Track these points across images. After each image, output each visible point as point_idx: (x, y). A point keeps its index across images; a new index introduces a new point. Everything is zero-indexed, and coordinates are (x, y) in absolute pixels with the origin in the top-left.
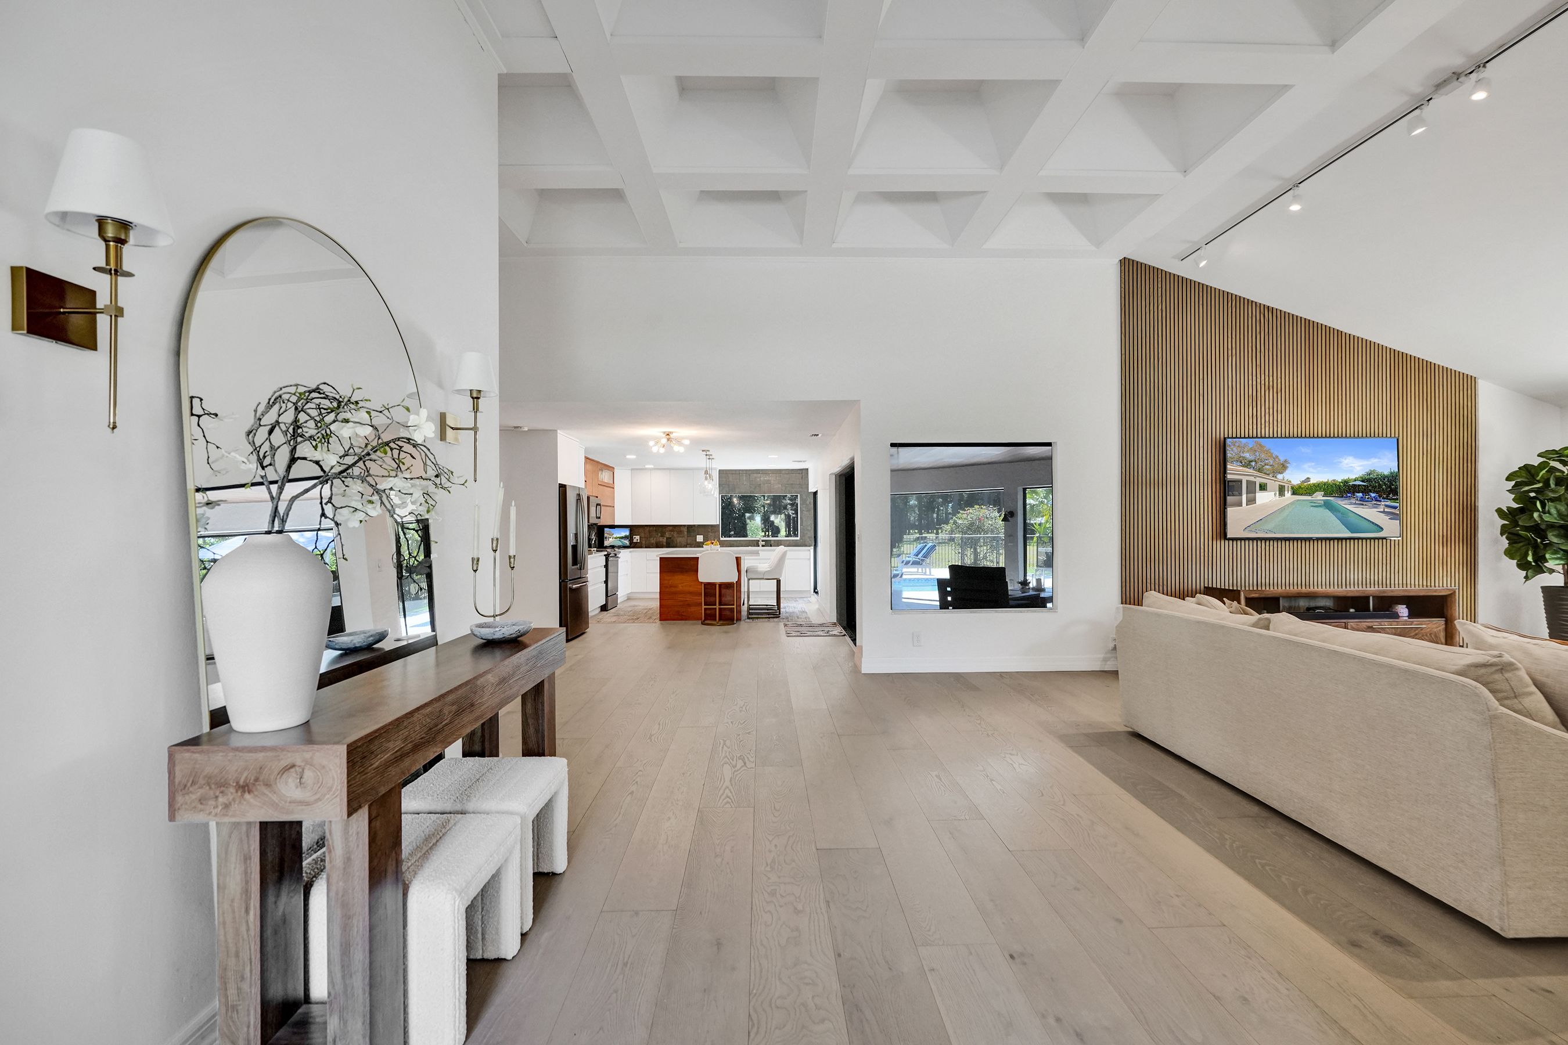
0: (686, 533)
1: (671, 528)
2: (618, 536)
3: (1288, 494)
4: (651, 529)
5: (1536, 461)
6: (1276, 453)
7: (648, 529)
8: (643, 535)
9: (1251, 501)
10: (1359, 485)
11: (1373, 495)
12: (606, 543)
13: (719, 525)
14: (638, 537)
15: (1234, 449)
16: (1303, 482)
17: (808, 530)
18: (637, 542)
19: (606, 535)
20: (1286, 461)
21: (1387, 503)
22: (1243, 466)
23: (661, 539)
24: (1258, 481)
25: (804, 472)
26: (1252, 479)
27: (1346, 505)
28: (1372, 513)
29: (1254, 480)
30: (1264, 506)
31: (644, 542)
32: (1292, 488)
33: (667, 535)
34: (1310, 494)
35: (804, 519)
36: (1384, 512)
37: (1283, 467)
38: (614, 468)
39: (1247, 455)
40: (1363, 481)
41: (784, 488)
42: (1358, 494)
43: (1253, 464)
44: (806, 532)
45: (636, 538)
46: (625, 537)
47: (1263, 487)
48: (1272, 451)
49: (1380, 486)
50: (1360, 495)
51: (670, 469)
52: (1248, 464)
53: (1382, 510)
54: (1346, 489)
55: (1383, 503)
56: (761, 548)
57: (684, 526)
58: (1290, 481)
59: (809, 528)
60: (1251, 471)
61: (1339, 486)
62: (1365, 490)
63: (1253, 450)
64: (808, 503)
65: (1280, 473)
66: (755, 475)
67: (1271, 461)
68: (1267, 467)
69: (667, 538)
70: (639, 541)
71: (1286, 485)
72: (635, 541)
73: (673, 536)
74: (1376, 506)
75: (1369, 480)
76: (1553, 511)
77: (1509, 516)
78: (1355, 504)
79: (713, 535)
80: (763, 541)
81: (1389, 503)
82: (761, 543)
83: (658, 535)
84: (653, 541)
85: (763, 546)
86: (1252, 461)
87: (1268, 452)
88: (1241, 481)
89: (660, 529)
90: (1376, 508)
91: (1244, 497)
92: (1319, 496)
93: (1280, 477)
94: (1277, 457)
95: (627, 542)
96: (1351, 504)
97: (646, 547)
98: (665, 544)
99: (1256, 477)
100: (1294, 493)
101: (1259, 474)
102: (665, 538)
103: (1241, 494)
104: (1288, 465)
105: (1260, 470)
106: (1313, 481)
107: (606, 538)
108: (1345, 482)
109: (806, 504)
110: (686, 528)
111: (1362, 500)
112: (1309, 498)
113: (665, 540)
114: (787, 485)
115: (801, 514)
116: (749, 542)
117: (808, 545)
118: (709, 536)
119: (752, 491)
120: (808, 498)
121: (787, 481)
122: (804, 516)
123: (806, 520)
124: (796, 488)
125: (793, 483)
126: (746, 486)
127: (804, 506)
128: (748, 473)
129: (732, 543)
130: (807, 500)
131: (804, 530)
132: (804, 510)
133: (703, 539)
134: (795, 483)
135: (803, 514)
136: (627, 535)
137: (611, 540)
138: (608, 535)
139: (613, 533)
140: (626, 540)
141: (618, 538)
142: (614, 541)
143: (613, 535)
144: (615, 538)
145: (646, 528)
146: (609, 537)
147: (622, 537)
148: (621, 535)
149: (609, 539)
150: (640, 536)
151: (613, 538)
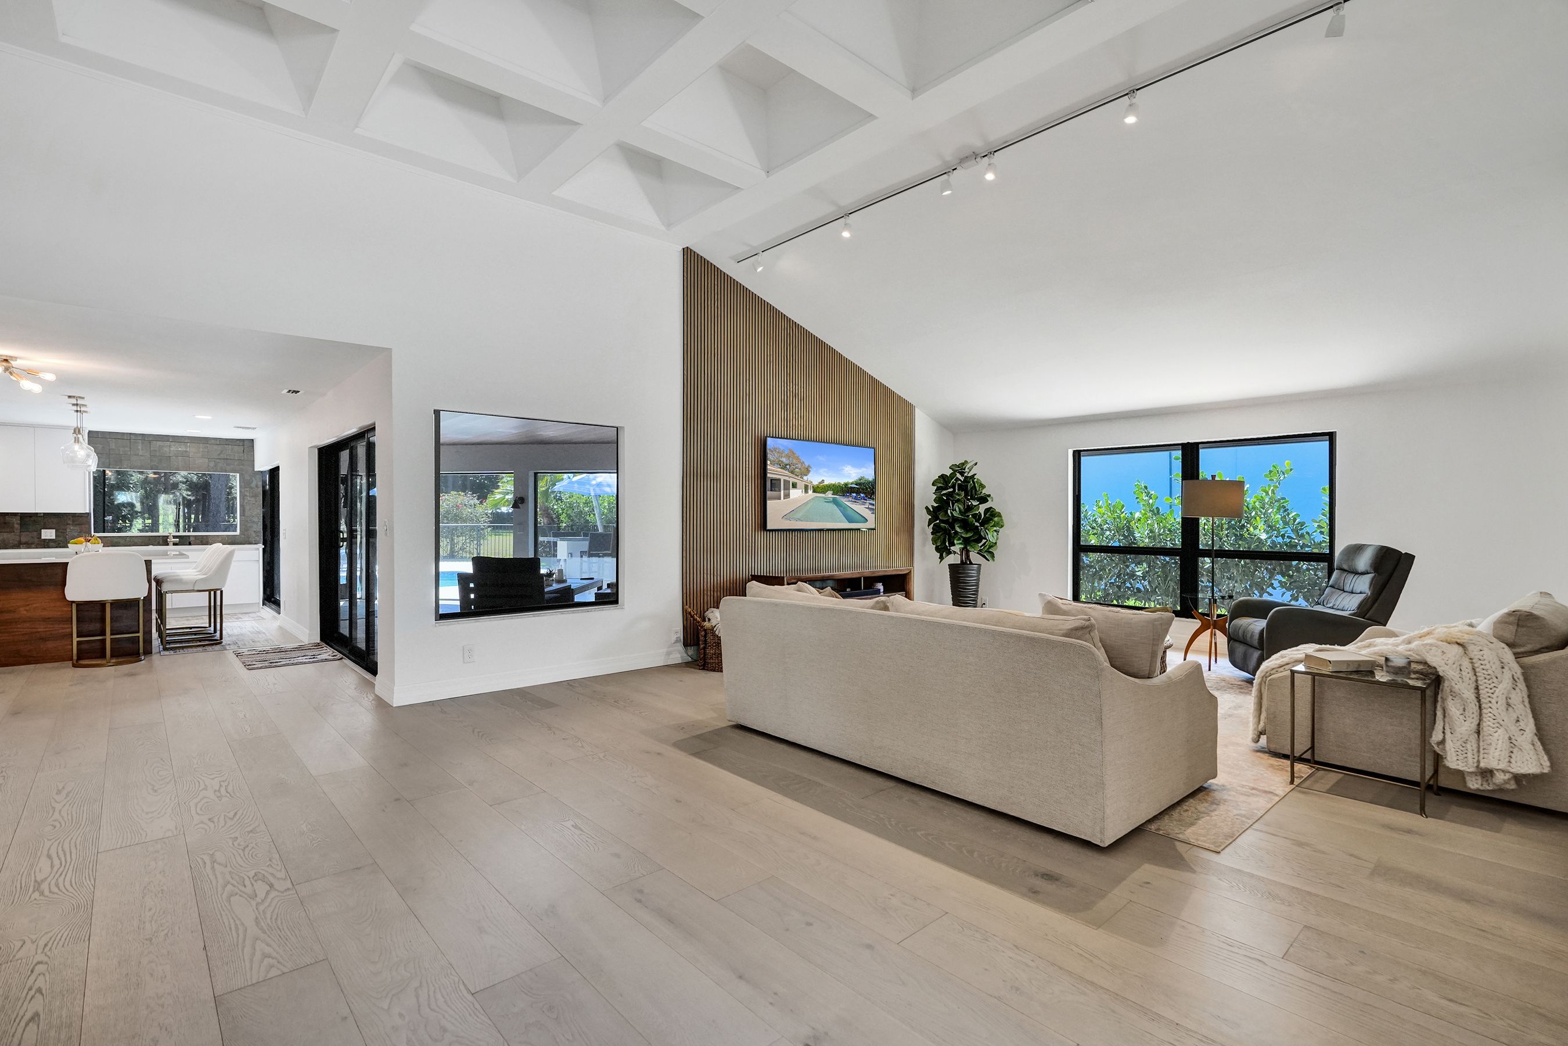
3: (810, 492)
5: (948, 472)
6: (803, 459)
9: (787, 496)
10: (854, 487)
11: (862, 495)
13: (88, 512)
15: (776, 454)
16: (820, 483)
17: (254, 522)
20: (809, 466)
21: (870, 502)
22: (781, 468)
24: (792, 480)
25: (248, 445)
26: (787, 478)
27: (846, 501)
28: (861, 508)
29: (789, 479)
30: (796, 500)
32: (813, 487)
34: (824, 493)
35: (247, 508)
36: (868, 508)
37: (807, 471)
39: (784, 460)
40: (856, 485)
41: (212, 464)
42: (853, 494)
43: (788, 467)
44: (249, 525)
47: (794, 486)
48: (800, 458)
49: (867, 488)
50: (855, 494)
52: (784, 467)
53: (867, 506)
54: (845, 490)
55: (868, 502)
56: (171, 547)
57: (15, 514)
58: (812, 482)
59: (256, 519)
60: (787, 472)
61: (842, 487)
62: (858, 492)
63: (788, 457)
64: (253, 485)
65: (805, 475)
66: (159, 443)
67: (799, 465)
68: (797, 470)
71: (809, 485)
74: (864, 504)
75: (860, 484)
76: (957, 509)
77: (934, 513)
78: (852, 501)
79: (77, 528)
80: (174, 537)
81: (871, 502)
82: (171, 540)
85: (175, 544)
86: (787, 465)
87: (797, 458)
88: (780, 480)
90: (864, 505)
91: (782, 492)
92: (829, 494)
93: (805, 478)
94: (803, 462)
96: (849, 501)
99: (790, 477)
100: (814, 491)
101: (792, 475)
103: (780, 491)
104: (810, 469)
105: (792, 472)
106: (826, 483)
108: (846, 485)
109: (251, 488)
111: (856, 498)
112: (823, 495)
114: (218, 460)
115: (242, 501)
116: (150, 540)
117: (254, 542)
118: (68, 530)
119: (155, 465)
120: (254, 479)
121: (219, 455)
122: (246, 503)
123: (250, 509)
124: (234, 465)
125: (228, 457)
126: (142, 458)
127: (246, 489)
128: (146, 439)
129: (115, 540)
130: (252, 482)
131: (247, 521)
132: (246, 496)
133: (56, 536)
134: (232, 458)
135: (246, 501)
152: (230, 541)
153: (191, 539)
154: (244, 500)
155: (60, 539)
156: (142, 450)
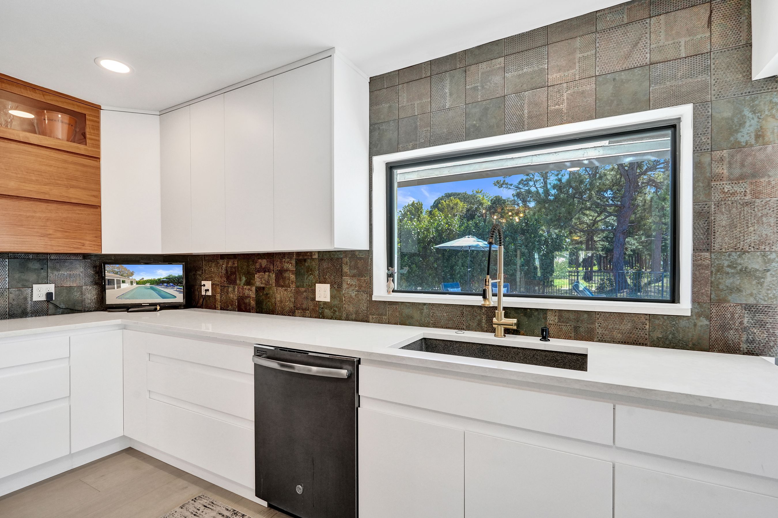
0: (293, 277)
1: (264, 263)
2: (146, 279)
4: (230, 264)
7: (224, 265)
8: (217, 279)
13: (369, 253)
14: (207, 285)
18: (207, 296)
19: (109, 275)
23: (247, 291)
31: (218, 297)
33: (258, 280)
45: (206, 288)
46: (170, 281)
57: (290, 256)
69: (259, 290)
70: (210, 293)
72: (203, 292)
73: (268, 283)
83: (240, 279)
84: (233, 294)
89: (245, 266)
95: (176, 296)
97: (222, 309)
98: (253, 303)
102: (254, 289)
107: (111, 282)
113: (253, 293)
114: (624, 76)
115: (702, 197)
116: (462, 314)
117: (744, 346)
118: (345, 286)
119: (474, 126)
120: (747, 112)
121: (627, 56)
122: (718, 205)
123: (732, 226)
124: (674, 77)
125: (657, 57)
126: (451, 114)
127: (717, 154)
128: (458, 66)
129: (407, 311)
130: (742, 124)
131: (720, 269)
132: (719, 178)
133: (332, 297)
134: (671, 54)
135: (716, 196)
136: (177, 276)
137: (124, 289)
138: (116, 277)
139: (131, 271)
140: (173, 288)
141: (148, 285)
142: (134, 291)
143: (131, 278)
144: (138, 283)
145: (221, 261)
146: (118, 282)
147: (160, 282)
148: (157, 278)
149: (119, 287)
150: (211, 281)
151: (132, 283)
152: (658, 334)
153: (551, 319)
154: (709, 195)
155: (336, 302)
156: (451, 94)
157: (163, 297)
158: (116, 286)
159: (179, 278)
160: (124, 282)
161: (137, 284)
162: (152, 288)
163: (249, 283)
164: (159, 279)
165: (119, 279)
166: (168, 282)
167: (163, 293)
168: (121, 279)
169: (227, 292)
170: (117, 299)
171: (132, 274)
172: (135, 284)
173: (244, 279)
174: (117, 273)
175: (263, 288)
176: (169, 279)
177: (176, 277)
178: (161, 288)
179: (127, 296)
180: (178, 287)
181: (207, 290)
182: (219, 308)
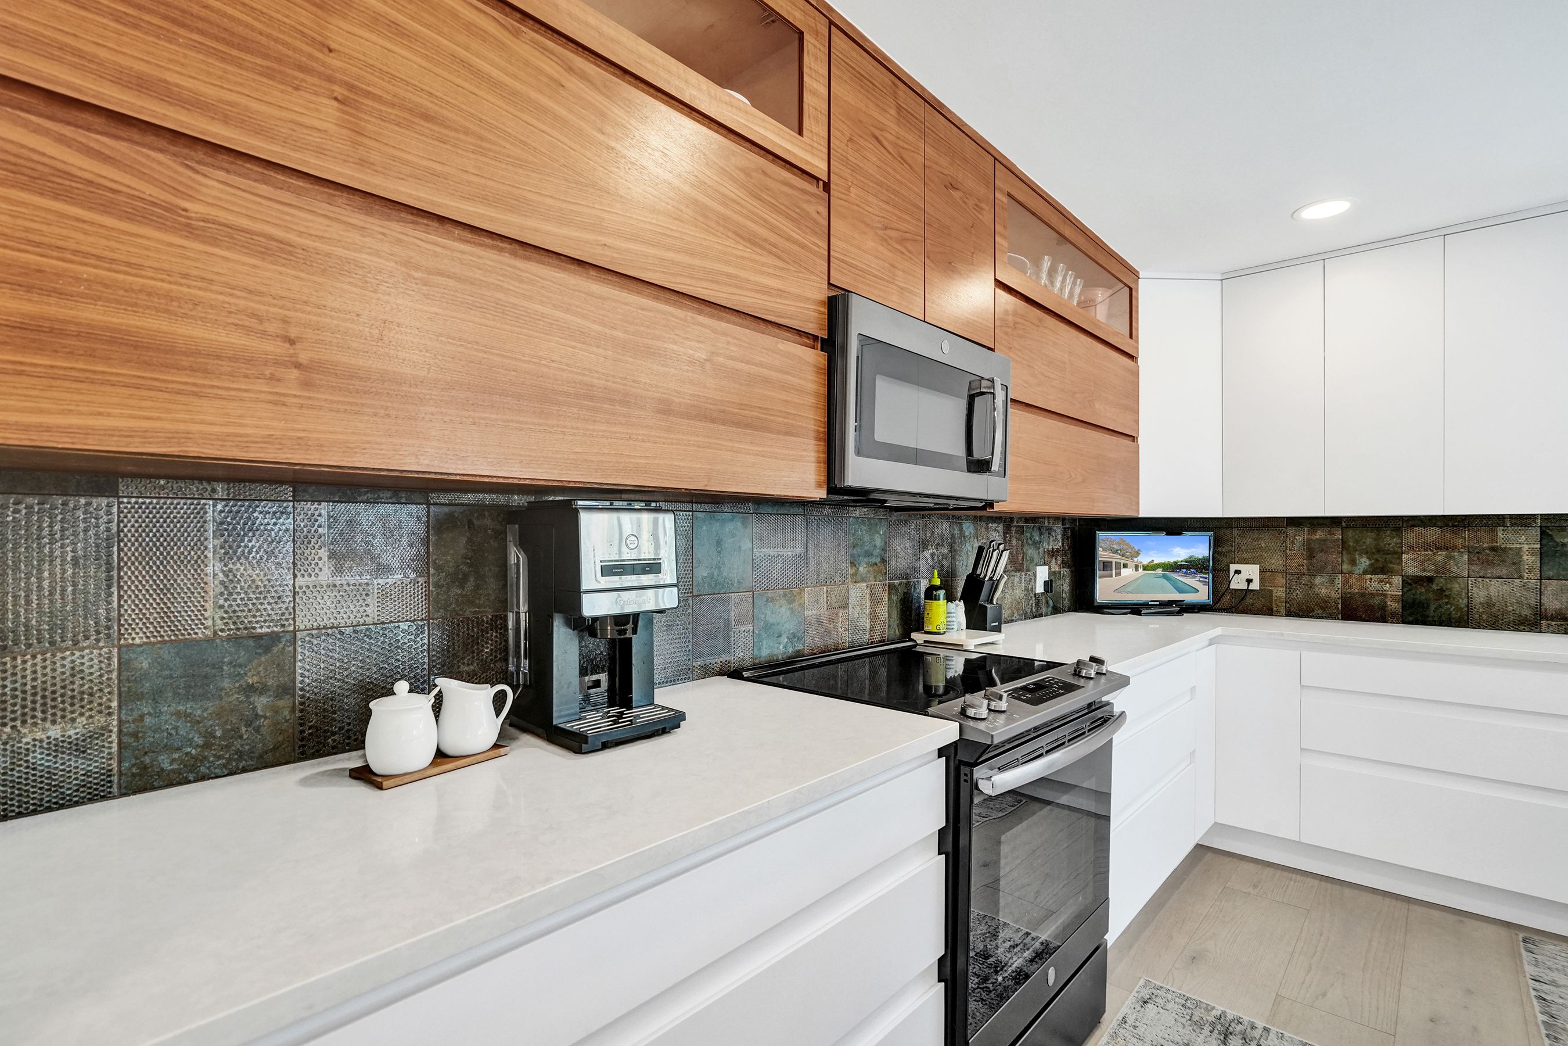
0: (1530, 559)
1: (1433, 534)
2: (1157, 560)
4: (1320, 534)
7: (1301, 537)
8: (1276, 562)
12: (1105, 589)
14: (1249, 570)
18: (1248, 591)
19: (1102, 554)
23: (1373, 583)
31: (1279, 592)
33: (1411, 565)
38: (1135, 274)
45: (1244, 576)
46: (1192, 566)
51: (1444, 233)
57: (1522, 521)
69: (1409, 582)
70: (1255, 586)
72: (1237, 583)
73: (1443, 569)
83: (1353, 562)
84: (1329, 589)
89: (1369, 539)
95: (1199, 590)
97: (1290, 614)
98: (1393, 605)
102: (1397, 580)
107: (1107, 566)
110: (1535, 533)
113: (1393, 587)
136: (1201, 557)
137: (1126, 577)
138: (1114, 558)
139: (1137, 549)
140: (1194, 577)
141: (1159, 571)
142: (1140, 581)
143: (1135, 559)
144: (1145, 568)
145: (1291, 531)
146: (1118, 565)
147: (1176, 567)
148: (1172, 560)
149: (1118, 574)
150: (1259, 563)
151: (1137, 568)
157: (1181, 591)
158: (1114, 571)
159: (1206, 560)
160: (1125, 566)
161: (1144, 570)
162: (1165, 577)
163: (1381, 569)
164: (1176, 563)
165: (1118, 561)
166: (1188, 568)
167: (1180, 585)
168: (1122, 562)
169: (1311, 586)
170: (1115, 593)
171: (1138, 554)
172: (1140, 570)
173: (1364, 562)
174: (1116, 552)
175: (1430, 580)
176: (1190, 562)
177: (1200, 559)
178: (1176, 576)
179: (1130, 589)
180: (1202, 575)
181: (1249, 581)
182: (1284, 612)
